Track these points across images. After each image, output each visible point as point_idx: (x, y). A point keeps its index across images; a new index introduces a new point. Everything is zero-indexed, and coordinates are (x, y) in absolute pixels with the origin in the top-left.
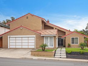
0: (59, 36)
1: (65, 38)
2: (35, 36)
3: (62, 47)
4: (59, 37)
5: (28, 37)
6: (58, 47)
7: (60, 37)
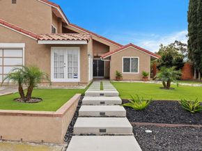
0: (95, 55)
1: (110, 58)
2: (23, 45)
3: (101, 79)
4: (95, 57)
5: (3, 49)
6: (94, 80)
7: (97, 57)
